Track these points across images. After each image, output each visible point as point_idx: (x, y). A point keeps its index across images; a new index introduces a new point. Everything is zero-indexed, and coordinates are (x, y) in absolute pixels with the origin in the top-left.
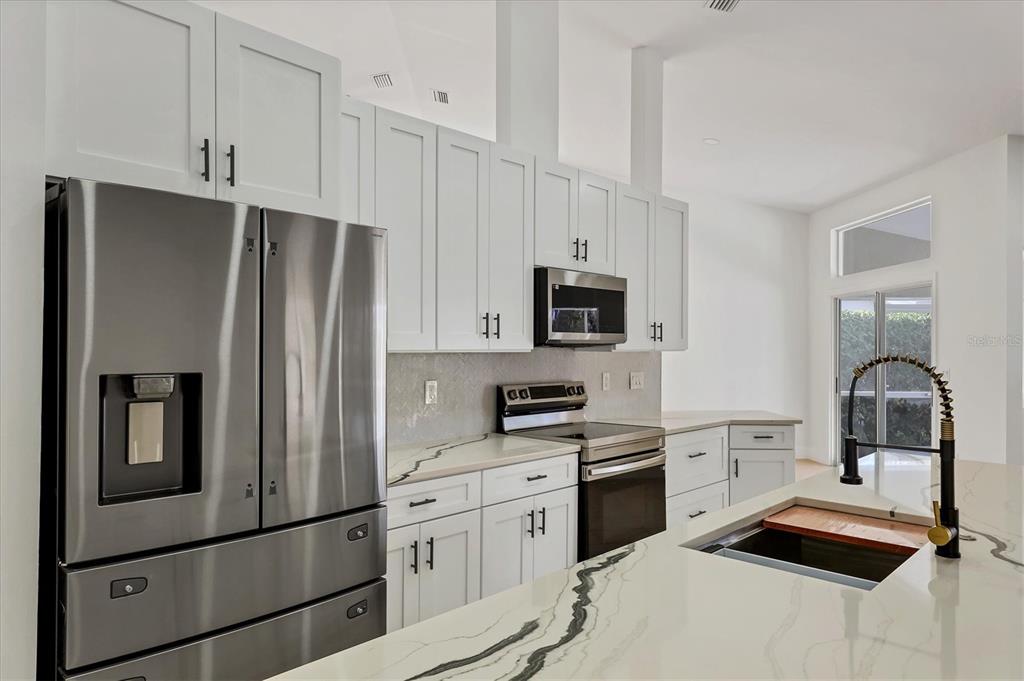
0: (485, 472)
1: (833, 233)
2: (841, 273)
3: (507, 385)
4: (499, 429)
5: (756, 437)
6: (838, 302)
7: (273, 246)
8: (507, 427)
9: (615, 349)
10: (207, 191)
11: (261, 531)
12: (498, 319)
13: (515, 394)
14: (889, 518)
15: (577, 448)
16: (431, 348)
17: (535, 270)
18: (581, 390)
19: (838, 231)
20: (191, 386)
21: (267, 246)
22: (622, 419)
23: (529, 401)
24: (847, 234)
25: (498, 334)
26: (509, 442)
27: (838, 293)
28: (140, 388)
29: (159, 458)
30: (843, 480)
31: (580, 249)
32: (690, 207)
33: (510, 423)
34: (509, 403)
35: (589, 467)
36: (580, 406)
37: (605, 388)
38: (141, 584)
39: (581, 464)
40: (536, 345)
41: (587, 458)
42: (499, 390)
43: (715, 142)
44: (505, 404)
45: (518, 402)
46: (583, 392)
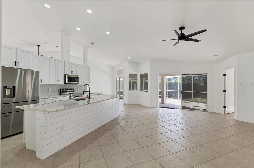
0: (55, 98)
2: (117, 75)
4: (60, 94)
6: (117, 79)
7: (24, 73)
9: (77, 84)
10: (15, 67)
11: (23, 102)
12: (59, 80)
16: (49, 84)
17: (64, 74)
18: (73, 89)
20: (14, 87)
21: (23, 73)
23: (65, 91)
25: (59, 82)
26: (62, 96)
28: (8, 87)
29: (10, 94)
31: (72, 72)
32: (90, 67)
33: (62, 93)
35: (71, 98)
36: (73, 91)
38: (8, 106)
40: (65, 84)
42: (60, 89)
44: (61, 91)
45: (63, 91)
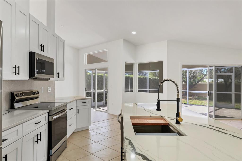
0: (23, 124)
1: (85, 54)
2: (86, 64)
3: (15, 92)
4: (12, 108)
5: (83, 103)
6: (86, 70)
8: (15, 107)
9: (49, 80)
12: (19, 68)
13: (19, 95)
14: (150, 117)
15: (48, 111)
17: (29, 52)
19: (86, 54)
22: (49, 101)
23: (23, 97)
24: (87, 55)
25: (19, 73)
27: (86, 68)
30: (157, 110)
31: (42, 48)
32: (65, 41)
33: (16, 105)
34: (17, 98)
35: (52, 117)
36: (36, 98)
37: (42, 92)
39: (49, 116)
40: (30, 78)
41: (51, 114)
42: (12, 94)
43: (62, 27)
44: (15, 99)
45: (19, 98)
46: (39, 93)
